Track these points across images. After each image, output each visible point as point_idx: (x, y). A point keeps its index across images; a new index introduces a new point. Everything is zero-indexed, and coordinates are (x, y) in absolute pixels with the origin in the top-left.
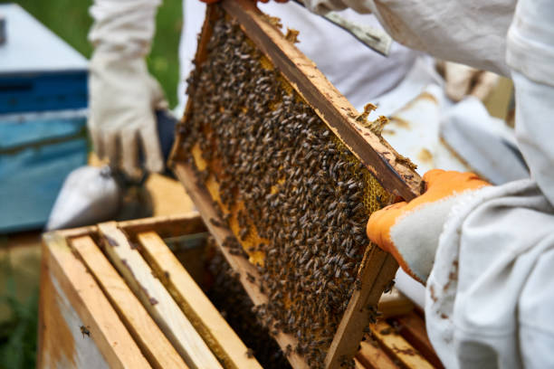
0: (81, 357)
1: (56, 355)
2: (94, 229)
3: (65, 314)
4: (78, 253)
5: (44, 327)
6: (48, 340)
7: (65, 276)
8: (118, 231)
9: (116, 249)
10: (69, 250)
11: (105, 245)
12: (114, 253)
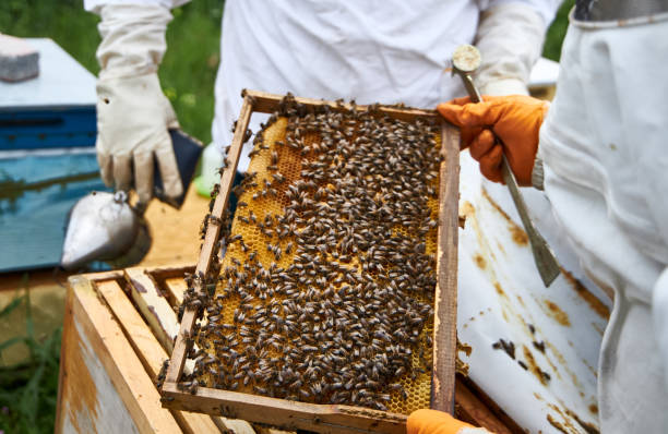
0: (103, 408)
1: (76, 403)
2: (121, 273)
3: (88, 362)
4: (103, 297)
5: (65, 374)
6: (69, 389)
7: (90, 322)
8: (146, 277)
9: (143, 295)
10: (95, 294)
11: (130, 291)
12: (142, 299)
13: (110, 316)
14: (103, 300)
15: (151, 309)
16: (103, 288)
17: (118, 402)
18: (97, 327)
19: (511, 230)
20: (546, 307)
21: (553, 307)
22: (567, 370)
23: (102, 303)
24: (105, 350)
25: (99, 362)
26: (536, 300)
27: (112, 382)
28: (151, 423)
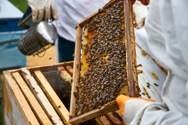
0: (14, 110)
1: (8, 110)
2: (20, 69)
3: (9, 97)
4: (14, 77)
5: (4, 101)
6: (6, 105)
7: (9, 85)
8: (27, 70)
9: (26, 76)
10: (11, 76)
11: (23, 75)
12: (26, 77)
13: (15, 83)
14: (14, 78)
15: (28, 80)
16: (14, 74)
17: (18, 109)
18: (11, 86)
19: (141, 51)
20: (151, 74)
21: (153, 74)
22: (157, 93)
23: (13, 79)
24: (13, 93)
25: (12, 97)
26: (148, 72)
27: (16, 103)
28: (26, 114)
